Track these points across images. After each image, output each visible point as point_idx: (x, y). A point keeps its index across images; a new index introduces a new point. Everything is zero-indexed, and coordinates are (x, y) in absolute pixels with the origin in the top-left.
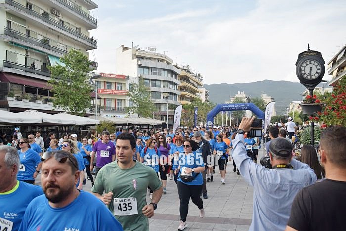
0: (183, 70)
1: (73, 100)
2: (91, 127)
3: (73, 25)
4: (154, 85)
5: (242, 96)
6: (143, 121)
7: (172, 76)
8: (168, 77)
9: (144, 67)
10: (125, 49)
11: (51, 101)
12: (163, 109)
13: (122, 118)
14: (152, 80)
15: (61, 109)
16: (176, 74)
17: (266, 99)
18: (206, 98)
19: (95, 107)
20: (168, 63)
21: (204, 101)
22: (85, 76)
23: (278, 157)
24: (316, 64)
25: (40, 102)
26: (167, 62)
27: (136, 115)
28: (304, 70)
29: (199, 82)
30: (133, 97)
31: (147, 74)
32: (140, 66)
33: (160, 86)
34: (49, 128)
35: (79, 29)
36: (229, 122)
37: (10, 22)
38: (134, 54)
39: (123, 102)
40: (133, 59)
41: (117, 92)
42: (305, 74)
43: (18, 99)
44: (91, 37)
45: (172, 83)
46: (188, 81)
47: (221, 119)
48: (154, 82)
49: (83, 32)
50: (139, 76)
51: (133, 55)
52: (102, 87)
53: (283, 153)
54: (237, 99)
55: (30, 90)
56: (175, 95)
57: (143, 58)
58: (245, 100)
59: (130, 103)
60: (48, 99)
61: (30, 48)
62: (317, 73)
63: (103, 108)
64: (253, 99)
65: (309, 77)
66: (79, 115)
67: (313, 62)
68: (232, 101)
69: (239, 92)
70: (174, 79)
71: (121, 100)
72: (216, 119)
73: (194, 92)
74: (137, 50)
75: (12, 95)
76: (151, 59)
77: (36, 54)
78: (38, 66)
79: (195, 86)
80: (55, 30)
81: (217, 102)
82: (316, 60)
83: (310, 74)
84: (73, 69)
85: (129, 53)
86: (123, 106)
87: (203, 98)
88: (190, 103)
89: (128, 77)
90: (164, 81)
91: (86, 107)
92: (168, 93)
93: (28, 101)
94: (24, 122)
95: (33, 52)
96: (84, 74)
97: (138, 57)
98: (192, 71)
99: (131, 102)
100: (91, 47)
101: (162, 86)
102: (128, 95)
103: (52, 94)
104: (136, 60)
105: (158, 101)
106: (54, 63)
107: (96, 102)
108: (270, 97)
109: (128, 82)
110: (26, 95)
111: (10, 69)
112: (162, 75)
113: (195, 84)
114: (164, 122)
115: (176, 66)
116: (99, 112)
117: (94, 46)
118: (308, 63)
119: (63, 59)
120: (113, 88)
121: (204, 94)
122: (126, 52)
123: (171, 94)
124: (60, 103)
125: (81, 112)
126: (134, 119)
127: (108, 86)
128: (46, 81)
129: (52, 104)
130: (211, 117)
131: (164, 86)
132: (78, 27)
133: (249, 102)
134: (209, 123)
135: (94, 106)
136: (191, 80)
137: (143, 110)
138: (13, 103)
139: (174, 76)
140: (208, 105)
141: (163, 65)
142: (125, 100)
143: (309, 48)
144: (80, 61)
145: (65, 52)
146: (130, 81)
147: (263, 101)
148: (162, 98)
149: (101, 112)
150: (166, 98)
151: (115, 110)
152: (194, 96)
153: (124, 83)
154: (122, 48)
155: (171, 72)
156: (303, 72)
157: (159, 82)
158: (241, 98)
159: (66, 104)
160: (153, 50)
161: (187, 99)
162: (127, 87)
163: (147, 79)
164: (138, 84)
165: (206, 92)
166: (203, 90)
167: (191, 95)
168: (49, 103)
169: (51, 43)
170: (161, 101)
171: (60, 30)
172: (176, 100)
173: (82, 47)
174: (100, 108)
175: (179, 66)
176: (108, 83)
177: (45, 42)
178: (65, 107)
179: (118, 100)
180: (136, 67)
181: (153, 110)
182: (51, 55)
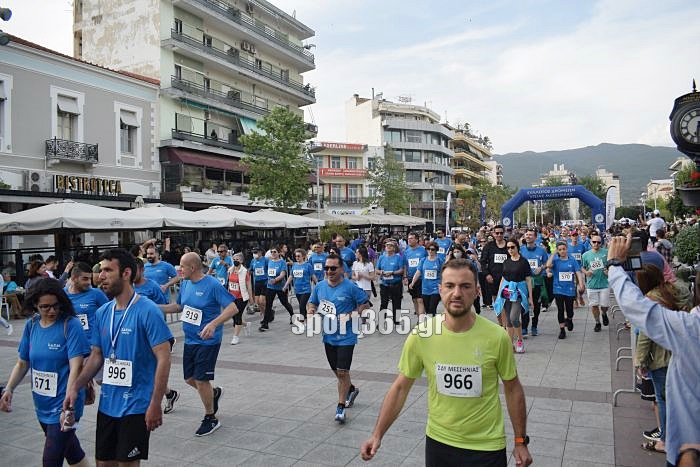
0: (457, 131)
2: (310, 230)
3: (276, 67)
4: (409, 159)
5: (560, 172)
6: (393, 219)
7: (440, 143)
8: (434, 145)
9: (393, 130)
10: (360, 101)
11: (246, 190)
12: (425, 198)
13: (358, 216)
14: (407, 150)
15: (262, 203)
16: (446, 139)
17: (605, 177)
18: (498, 178)
19: (316, 198)
20: (432, 121)
21: (494, 183)
22: (298, 148)
25: (229, 193)
26: (430, 119)
27: (381, 210)
28: (686, 128)
29: (485, 151)
30: (376, 180)
31: (398, 141)
32: (386, 128)
33: (420, 161)
34: (244, 234)
35: (287, 71)
36: (539, 218)
37: (180, 67)
38: (376, 108)
39: (359, 188)
40: (374, 116)
41: (349, 172)
42: (688, 133)
43: (196, 189)
44: (305, 84)
45: (439, 154)
46: (467, 150)
47: (524, 215)
48: (410, 154)
49: (293, 76)
50: (385, 144)
51: (374, 110)
52: (325, 166)
54: (553, 179)
55: (213, 174)
56: (446, 174)
57: (390, 114)
58: (566, 180)
59: (370, 191)
60: (241, 188)
61: (210, 107)
63: (328, 199)
64: (582, 179)
65: (695, 140)
66: (291, 212)
68: (544, 181)
69: (556, 166)
70: (443, 148)
71: (356, 186)
72: (518, 214)
73: (477, 168)
74: (380, 102)
75: (187, 184)
76: (404, 115)
77: (221, 117)
78: (223, 135)
79: (479, 159)
80: (248, 76)
81: (518, 185)
83: (697, 133)
84: (279, 138)
85: (368, 107)
86: (359, 195)
87: (492, 178)
88: (471, 187)
89: (366, 147)
90: (427, 152)
91: (301, 198)
92: (433, 171)
93: (210, 192)
94: (208, 226)
95: (215, 114)
96: (297, 144)
97: (383, 114)
98: (473, 133)
99: (373, 189)
100: (305, 100)
101: (423, 160)
102: (369, 177)
103: (247, 180)
104: (380, 118)
105: (418, 185)
106: (248, 129)
107: (317, 190)
108: (611, 174)
109: (366, 157)
110: (208, 182)
111: (181, 142)
112: (424, 141)
113: (480, 155)
114: (428, 220)
115: (446, 126)
116: (322, 207)
117: (310, 99)
118: (694, 114)
119: (262, 123)
120: (343, 165)
121: (495, 171)
122: (362, 105)
123: (438, 172)
124: (261, 194)
125: (293, 207)
126: (380, 217)
127: (333, 163)
128: (239, 159)
129: (248, 195)
130: (509, 212)
131: (426, 161)
132: (284, 68)
133: (574, 184)
134: (506, 222)
135: (314, 197)
136: (471, 149)
137: (392, 202)
138: (189, 195)
139: (443, 142)
140: (501, 191)
141: (424, 125)
142: (362, 186)
143: (695, 88)
144: (288, 125)
145: (265, 111)
146: (370, 154)
147: (600, 181)
148: (424, 180)
149: (325, 206)
150: (431, 180)
151: (347, 202)
152: (477, 176)
153: (361, 158)
154: (355, 99)
155: (438, 136)
157: (418, 154)
158: (561, 177)
159: (269, 195)
160: (406, 100)
161: (466, 180)
162: (366, 164)
163: (398, 150)
164: (383, 157)
165: (498, 168)
166: (493, 164)
167: (472, 173)
168: (244, 194)
169: (244, 98)
170: (422, 185)
171: (256, 76)
172: (447, 183)
173: (292, 101)
174: (323, 199)
175: (451, 124)
176: (334, 158)
177: (234, 97)
178: (269, 201)
179: (352, 185)
180: (378, 129)
181: (409, 201)
182: (243, 117)
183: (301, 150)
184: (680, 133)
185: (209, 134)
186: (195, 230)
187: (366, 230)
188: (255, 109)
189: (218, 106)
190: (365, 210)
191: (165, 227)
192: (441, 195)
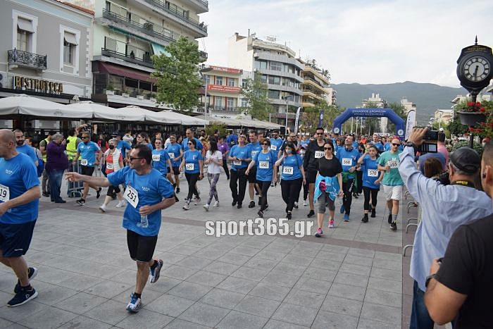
0: (307, 65)
1: (180, 96)
2: (198, 128)
3: (180, 8)
4: (272, 82)
5: (376, 99)
6: (258, 123)
7: (294, 72)
8: (289, 73)
9: (261, 60)
10: (239, 38)
11: (154, 96)
12: (281, 111)
13: (233, 120)
14: (270, 76)
15: (165, 106)
16: (299, 70)
17: (407, 105)
18: (333, 100)
19: (204, 105)
20: (290, 56)
21: (330, 103)
22: (193, 68)
23: (461, 172)
24: (484, 62)
25: (142, 97)
26: (288, 55)
27: (249, 116)
28: (468, 70)
29: (325, 80)
30: (247, 95)
31: (264, 69)
32: (256, 59)
33: (279, 84)
34: (151, 128)
35: (188, 12)
36: (359, 130)
37: (110, 3)
38: (250, 43)
39: (235, 101)
40: (249, 50)
41: (228, 89)
42: (469, 74)
43: (117, 93)
44: (201, 22)
45: (293, 80)
46: (313, 79)
47: (349, 127)
48: (272, 78)
49: (192, 15)
50: (255, 70)
51: (248, 45)
52: (212, 82)
53: (469, 168)
54: (371, 104)
55: (131, 83)
56: (297, 95)
57: (260, 49)
58: (380, 105)
59: (242, 103)
60: (150, 94)
61: (131, 34)
62: (484, 73)
63: (212, 107)
64: (391, 104)
65: (473, 79)
66: (186, 113)
67: (480, 60)
68: (364, 105)
69: (373, 94)
70: (296, 76)
71: (233, 98)
72: (345, 126)
73: (319, 92)
74: (253, 40)
75: (111, 89)
76: (270, 50)
77: (138, 42)
78: (139, 55)
79: (320, 85)
80: (159, 13)
81: (346, 106)
82: (484, 57)
83: (475, 74)
84: (180, 60)
85: (244, 42)
86: (234, 105)
87: (329, 100)
88: (313, 105)
89: (241, 71)
90: (284, 78)
91: (193, 104)
92: (288, 92)
93: (128, 96)
94: (125, 119)
95: (134, 39)
96: (192, 65)
97: (255, 48)
98: (318, 67)
99: (244, 101)
100: (200, 34)
102: (242, 93)
103: (155, 89)
104: (252, 51)
105: (276, 101)
106: (158, 52)
107: (204, 100)
108: (411, 103)
109: (241, 78)
110: (127, 88)
111: (108, 58)
112: (282, 70)
113: (321, 83)
114: (282, 126)
115: (299, 60)
116: (208, 112)
117: (203, 33)
118: (474, 60)
119: (168, 48)
120: (224, 84)
121: (331, 95)
122: (240, 41)
123: (291, 93)
124: (165, 99)
125: (187, 110)
126: (248, 121)
127: (218, 81)
128: (149, 73)
129: (155, 100)
130: (339, 124)
131: (283, 84)
132: (186, 9)
133: (385, 107)
134: (337, 131)
135: (202, 105)
136: (316, 78)
137: (257, 111)
138: (112, 97)
139: (296, 72)
140: (334, 109)
141: (284, 59)
142: (237, 99)
143: (476, 41)
144: (188, 51)
145: (171, 39)
146: (244, 76)
147: (403, 107)
148: (281, 98)
149: (210, 111)
150: (286, 98)
151: (226, 110)
152: (319, 98)
153: (237, 79)
154: (235, 36)
155: (293, 67)
156: (466, 72)
157: (278, 79)
158: (376, 103)
159: (171, 101)
160: (273, 39)
161: (310, 100)
162: (241, 83)
163: (264, 75)
164: (253, 79)
165: (333, 93)
166: (330, 90)
167: (315, 95)
168: (152, 99)
169: (155, 29)
170: (279, 101)
171: (165, 14)
172: (297, 101)
173: (190, 34)
174: (209, 107)
175: (302, 60)
176: (218, 77)
177: (148, 28)
178: (170, 105)
179: (229, 98)
180: (251, 59)
181: (269, 112)
182: (154, 43)
183: (195, 69)
184: (463, 73)
185: (129, 54)
186: (117, 122)
187: (238, 130)
188: (163, 38)
189: (137, 33)
190: (237, 116)
191: (94, 118)
192: (293, 109)
